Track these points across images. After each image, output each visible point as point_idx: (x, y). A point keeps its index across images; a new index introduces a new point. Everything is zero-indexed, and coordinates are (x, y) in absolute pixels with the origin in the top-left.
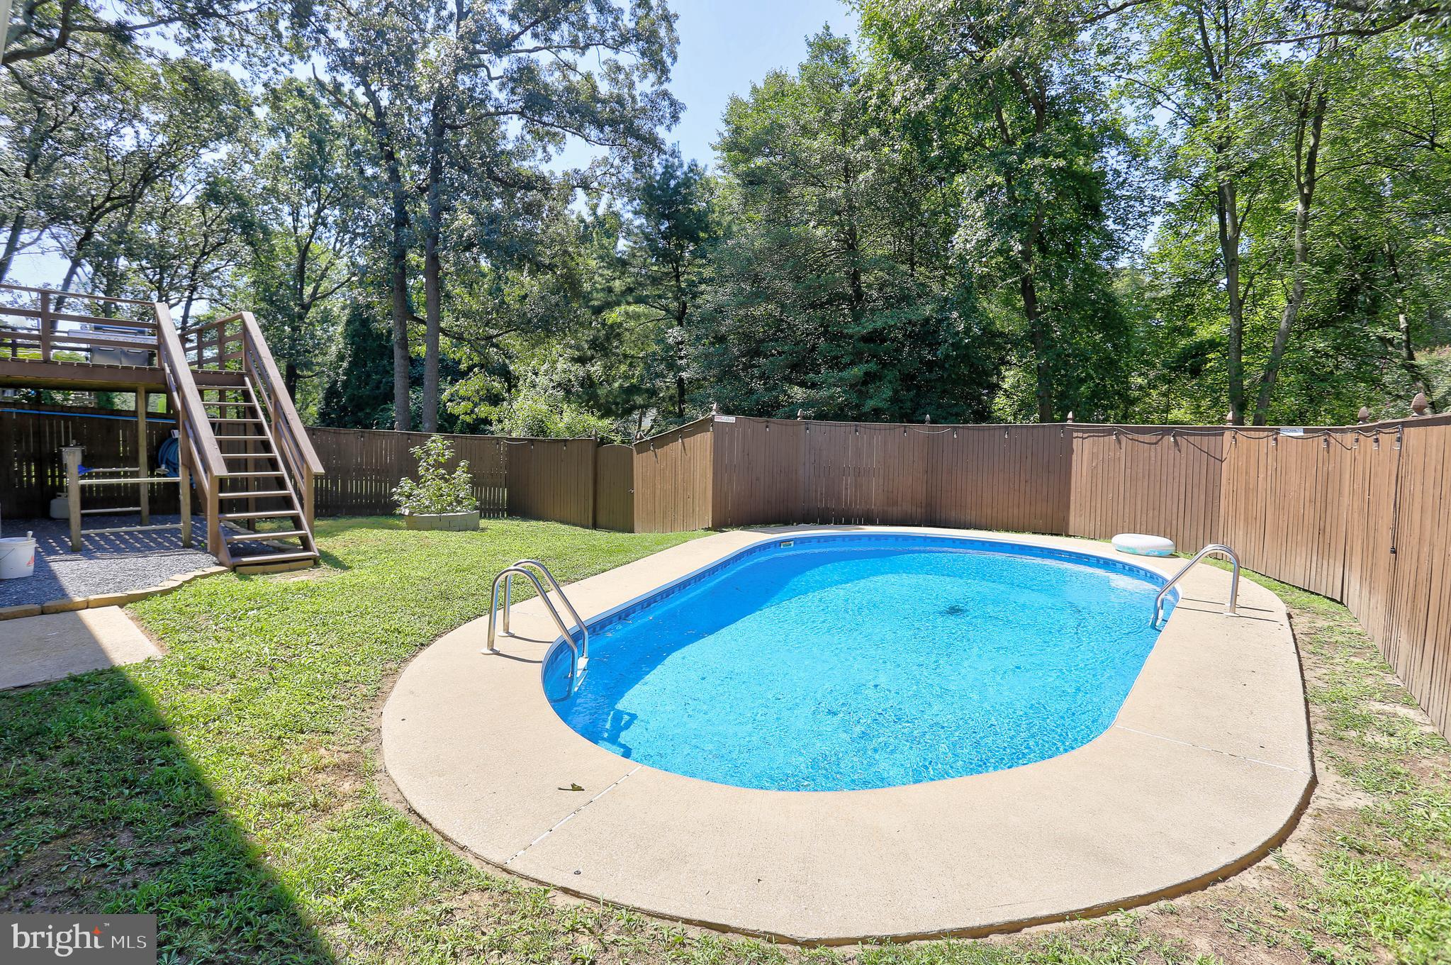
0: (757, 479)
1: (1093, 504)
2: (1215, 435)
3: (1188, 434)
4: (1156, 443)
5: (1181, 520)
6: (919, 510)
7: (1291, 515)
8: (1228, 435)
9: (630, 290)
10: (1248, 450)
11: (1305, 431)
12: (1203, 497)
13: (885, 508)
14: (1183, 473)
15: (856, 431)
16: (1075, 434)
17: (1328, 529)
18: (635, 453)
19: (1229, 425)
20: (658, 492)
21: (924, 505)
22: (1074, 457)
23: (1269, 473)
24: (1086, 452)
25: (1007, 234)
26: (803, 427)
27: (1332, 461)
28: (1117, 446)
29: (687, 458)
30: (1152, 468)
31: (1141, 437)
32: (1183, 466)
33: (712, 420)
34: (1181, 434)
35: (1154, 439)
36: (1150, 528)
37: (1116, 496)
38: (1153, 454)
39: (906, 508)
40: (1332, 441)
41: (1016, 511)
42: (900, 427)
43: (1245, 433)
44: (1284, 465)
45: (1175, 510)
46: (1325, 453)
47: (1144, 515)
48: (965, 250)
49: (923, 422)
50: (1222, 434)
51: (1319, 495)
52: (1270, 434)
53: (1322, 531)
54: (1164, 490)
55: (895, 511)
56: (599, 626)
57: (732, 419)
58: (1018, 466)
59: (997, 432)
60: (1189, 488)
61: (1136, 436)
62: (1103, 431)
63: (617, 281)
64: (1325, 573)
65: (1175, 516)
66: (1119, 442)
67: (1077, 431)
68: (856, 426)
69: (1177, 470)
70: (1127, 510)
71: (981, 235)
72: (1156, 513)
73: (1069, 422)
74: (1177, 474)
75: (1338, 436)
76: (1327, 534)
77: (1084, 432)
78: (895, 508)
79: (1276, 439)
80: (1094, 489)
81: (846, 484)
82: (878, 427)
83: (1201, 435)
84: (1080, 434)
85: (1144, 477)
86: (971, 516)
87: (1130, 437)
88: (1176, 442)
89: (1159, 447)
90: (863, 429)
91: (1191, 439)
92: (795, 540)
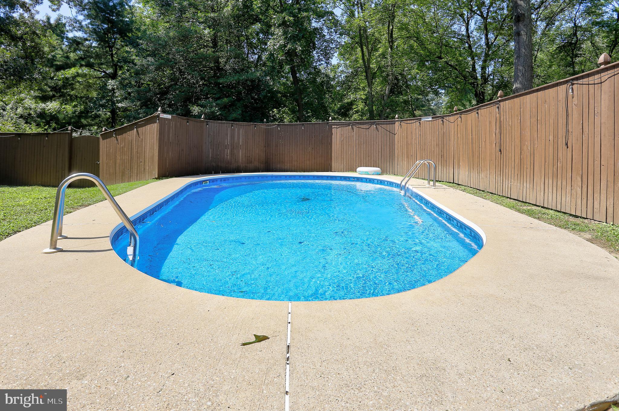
0: (182, 150)
1: (342, 157)
2: (392, 124)
3: (381, 124)
4: (368, 129)
5: (380, 160)
6: (262, 165)
7: (428, 152)
8: (397, 124)
9: (81, 59)
10: (407, 128)
11: (433, 118)
12: (388, 150)
13: (246, 165)
14: (380, 140)
15: (232, 126)
16: (333, 127)
17: (445, 155)
18: (101, 139)
19: (397, 120)
20: (118, 161)
21: (264, 163)
22: (333, 136)
23: (417, 136)
24: (338, 134)
25: (294, 42)
26: (205, 124)
27: (445, 128)
28: (352, 131)
29: (140, 139)
30: (367, 139)
31: (362, 126)
32: (380, 137)
33: (158, 116)
34: (379, 124)
35: (367, 127)
36: (367, 165)
37: (352, 152)
38: (367, 133)
39: (256, 164)
40: (444, 120)
41: (308, 162)
42: (253, 124)
43: (405, 122)
44: (424, 132)
45: (377, 156)
46: (442, 125)
47: (365, 159)
48: (274, 49)
49: (263, 122)
50: (395, 123)
51: (440, 143)
52: (417, 121)
53: (442, 156)
54: (372, 148)
55: (251, 166)
56: (141, 219)
57: (169, 117)
58: (308, 142)
59: (298, 127)
60: (383, 146)
61: (360, 126)
62: (346, 124)
63: (72, 53)
64: (445, 172)
65: (377, 159)
66: (353, 129)
67: (334, 125)
68: (232, 123)
69: (377, 139)
70: (357, 158)
71: (282, 42)
72: (370, 158)
73: (330, 121)
74: (377, 141)
75: (447, 118)
76: (445, 157)
77: (337, 125)
78: (251, 164)
79: (420, 123)
80: (342, 150)
81: (227, 153)
82: (242, 124)
83: (387, 124)
84: (335, 126)
85: (364, 143)
86: (287, 166)
87: (357, 126)
88: (376, 127)
89: (369, 130)
90: (235, 126)
91: (383, 126)
92: (210, 180)
